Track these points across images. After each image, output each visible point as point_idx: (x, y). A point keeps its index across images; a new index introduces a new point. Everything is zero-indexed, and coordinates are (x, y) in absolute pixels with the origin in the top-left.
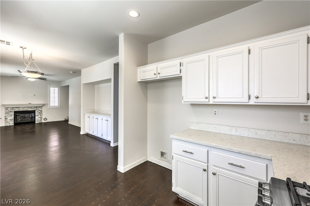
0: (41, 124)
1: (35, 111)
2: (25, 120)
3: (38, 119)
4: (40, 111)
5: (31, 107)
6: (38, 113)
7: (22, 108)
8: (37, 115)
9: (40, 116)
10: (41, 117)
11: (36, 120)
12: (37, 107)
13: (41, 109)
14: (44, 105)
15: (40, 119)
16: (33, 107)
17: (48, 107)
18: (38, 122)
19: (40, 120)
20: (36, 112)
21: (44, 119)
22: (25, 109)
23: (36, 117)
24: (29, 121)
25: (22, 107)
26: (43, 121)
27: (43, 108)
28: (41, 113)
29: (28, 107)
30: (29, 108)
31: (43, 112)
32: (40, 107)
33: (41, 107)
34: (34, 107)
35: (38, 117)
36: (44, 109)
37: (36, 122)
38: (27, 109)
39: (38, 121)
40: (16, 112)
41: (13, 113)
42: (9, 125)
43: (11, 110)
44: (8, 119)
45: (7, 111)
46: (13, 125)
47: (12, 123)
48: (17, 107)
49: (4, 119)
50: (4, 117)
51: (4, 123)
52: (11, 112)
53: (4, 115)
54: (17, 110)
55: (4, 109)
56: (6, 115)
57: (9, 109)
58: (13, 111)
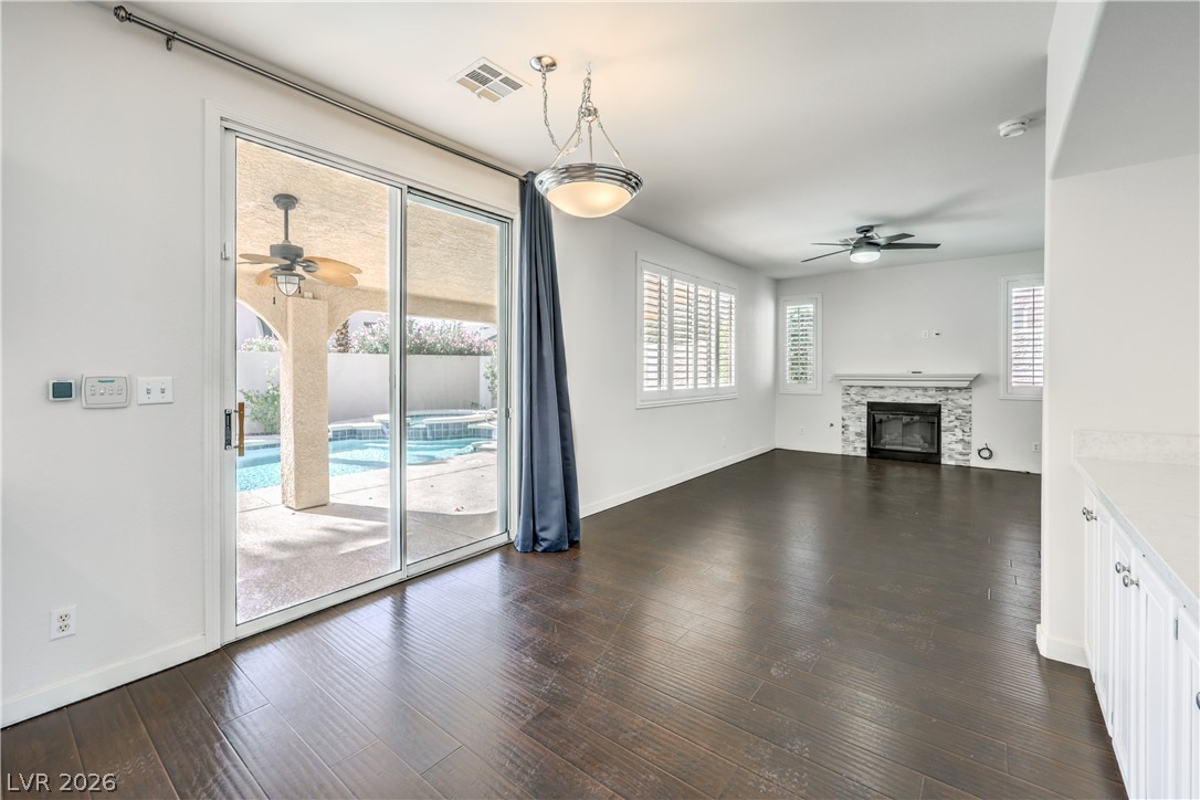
0: (964, 471)
1: (938, 407)
2: (903, 445)
3: (951, 446)
4: (960, 411)
5: (925, 389)
6: (953, 418)
7: (892, 391)
8: (950, 430)
9: (959, 434)
10: (966, 438)
11: (943, 451)
12: (946, 389)
13: (968, 403)
14: (977, 380)
15: (959, 447)
16: (932, 388)
17: (1002, 394)
18: (953, 463)
19: (961, 454)
20: (945, 412)
21: (979, 451)
22: (901, 398)
23: (946, 438)
24: (919, 450)
25: (891, 387)
26: (976, 462)
27: (976, 392)
28: (965, 417)
29: (913, 389)
30: (917, 392)
31: (973, 415)
32: (960, 389)
33: (968, 389)
34: (939, 389)
35: (954, 438)
36: (979, 400)
37: (943, 461)
38: (908, 398)
39: (951, 457)
40: (872, 406)
41: (865, 409)
42: (853, 454)
43: (858, 398)
44: (851, 429)
45: (848, 399)
46: (864, 454)
47: (859, 449)
48: (875, 387)
49: (841, 429)
50: (840, 423)
51: (840, 443)
52: (858, 403)
53: (840, 413)
54: (876, 397)
55: (841, 391)
56: (845, 415)
57: (853, 391)
58: (865, 400)
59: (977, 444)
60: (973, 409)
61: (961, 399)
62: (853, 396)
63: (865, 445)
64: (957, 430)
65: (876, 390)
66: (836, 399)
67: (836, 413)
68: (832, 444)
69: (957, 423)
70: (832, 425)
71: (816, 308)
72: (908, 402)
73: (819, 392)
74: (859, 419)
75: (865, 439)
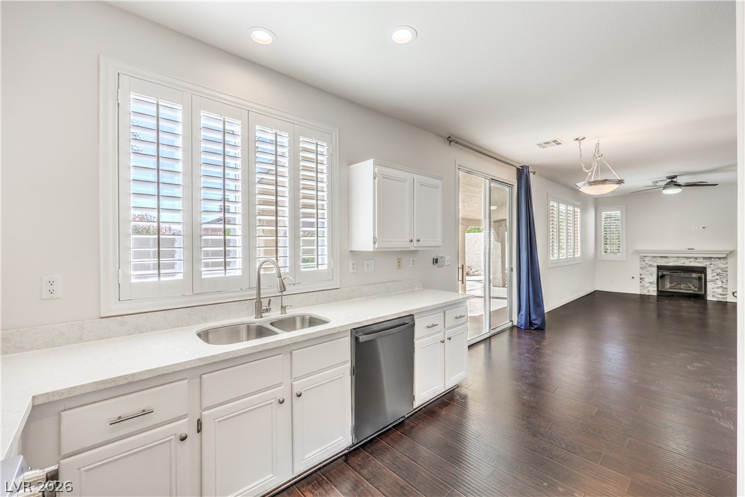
0: (723, 304)
1: (704, 268)
2: (680, 289)
3: (714, 290)
4: (720, 271)
5: (696, 258)
6: (716, 274)
7: (673, 259)
8: (714, 281)
9: (720, 284)
10: (724, 286)
11: (709, 292)
12: (710, 258)
13: (725, 266)
15: (719, 291)
16: (700, 258)
18: (716, 299)
19: (721, 294)
20: (709, 271)
21: (734, 293)
22: (680, 263)
23: (710, 286)
24: (692, 292)
25: (673, 257)
26: (731, 299)
27: (728, 261)
28: (723, 274)
29: (687, 258)
30: (691, 260)
31: (729, 273)
32: (719, 258)
33: (725, 258)
34: (704, 258)
35: (717, 286)
36: (733, 265)
37: (709, 298)
38: (684, 263)
39: (714, 296)
40: (659, 268)
41: (655, 269)
42: (648, 294)
43: (650, 263)
44: (646, 280)
45: (644, 263)
46: (655, 294)
47: (653, 291)
48: (662, 257)
49: (640, 280)
50: (639, 276)
51: (639, 288)
52: (650, 266)
53: (638, 271)
54: (663, 263)
55: (638, 259)
56: (642, 273)
57: (646, 259)
58: (655, 264)
59: (731, 290)
61: (720, 264)
62: (647, 262)
63: (656, 289)
64: (718, 281)
65: (663, 259)
66: (636, 265)
67: (636, 270)
68: (634, 288)
69: (718, 277)
70: (633, 278)
71: (622, 213)
72: (684, 265)
73: (624, 259)
74: (651, 274)
75: (656, 286)
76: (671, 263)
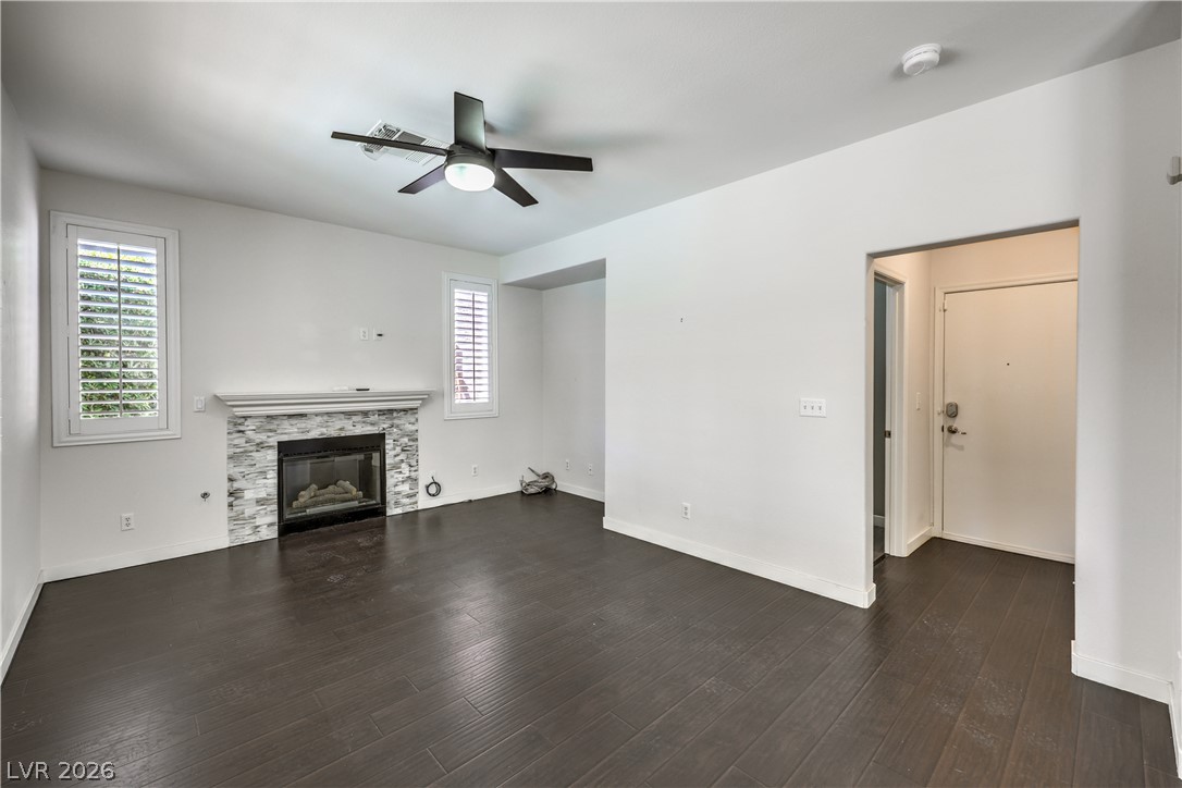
0: (411, 517)
1: (382, 437)
3: (398, 489)
4: (406, 440)
5: (365, 414)
6: (398, 449)
7: (319, 419)
8: (396, 467)
9: (406, 471)
10: (413, 474)
11: (389, 497)
12: (391, 411)
13: (413, 428)
14: (426, 398)
15: (405, 488)
16: (373, 412)
17: (447, 415)
18: (399, 511)
19: (408, 496)
20: (389, 443)
21: (427, 487)
22: (333, 429)
23: (391, 479)
24: (356, 503)
25: (318, 414)
26: (424, 502)
27: (421, 415)
28: (410, 451)
29: (349, 414)
30: (355, 418)
31: (419, 443)
32: (406, 411)
33: (414, 410)
34: (381, 412)
35: (400, 477)
36: (426, 425)
37: (390, 512)
38: (341, 429)
39: (397, 503)
40: (287, 451)
41: (272, 455)
42: (252, 539)
43: (262, 437)
44: (248, 495)
45: (241, 441)
46: (272, 533)
47: (265, 526)
48: (290, 416)
49: (226, 500)
50: (225, 486)
51: (224, 526)
52: (260, 446)
53: (223, 468)
54: (293, 432)
55: (224, 427)
56: (235, 472)
57: (250, 425)
58: (274, 441)
59: (424, 480)
60: (420, 436)
61: (406, 423)
62: (250, 434)
63: (274, 518)
64: (403, 465)
65: (294, 421)
66: (218, 441)
67: (214, 468)
68: (207, 534)
69: (403, 456)
70: (205, 495)
71: (164, 255)
72: (343, 434)
73: (175, 431)
74: (263, 473)
75: (275, 507)
76: (316, 430)
